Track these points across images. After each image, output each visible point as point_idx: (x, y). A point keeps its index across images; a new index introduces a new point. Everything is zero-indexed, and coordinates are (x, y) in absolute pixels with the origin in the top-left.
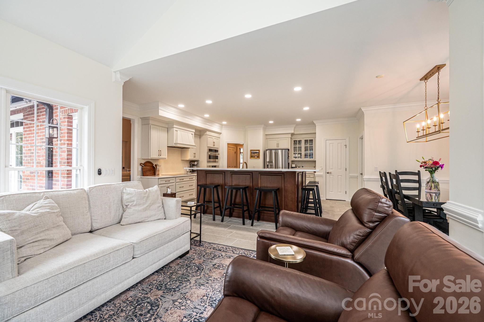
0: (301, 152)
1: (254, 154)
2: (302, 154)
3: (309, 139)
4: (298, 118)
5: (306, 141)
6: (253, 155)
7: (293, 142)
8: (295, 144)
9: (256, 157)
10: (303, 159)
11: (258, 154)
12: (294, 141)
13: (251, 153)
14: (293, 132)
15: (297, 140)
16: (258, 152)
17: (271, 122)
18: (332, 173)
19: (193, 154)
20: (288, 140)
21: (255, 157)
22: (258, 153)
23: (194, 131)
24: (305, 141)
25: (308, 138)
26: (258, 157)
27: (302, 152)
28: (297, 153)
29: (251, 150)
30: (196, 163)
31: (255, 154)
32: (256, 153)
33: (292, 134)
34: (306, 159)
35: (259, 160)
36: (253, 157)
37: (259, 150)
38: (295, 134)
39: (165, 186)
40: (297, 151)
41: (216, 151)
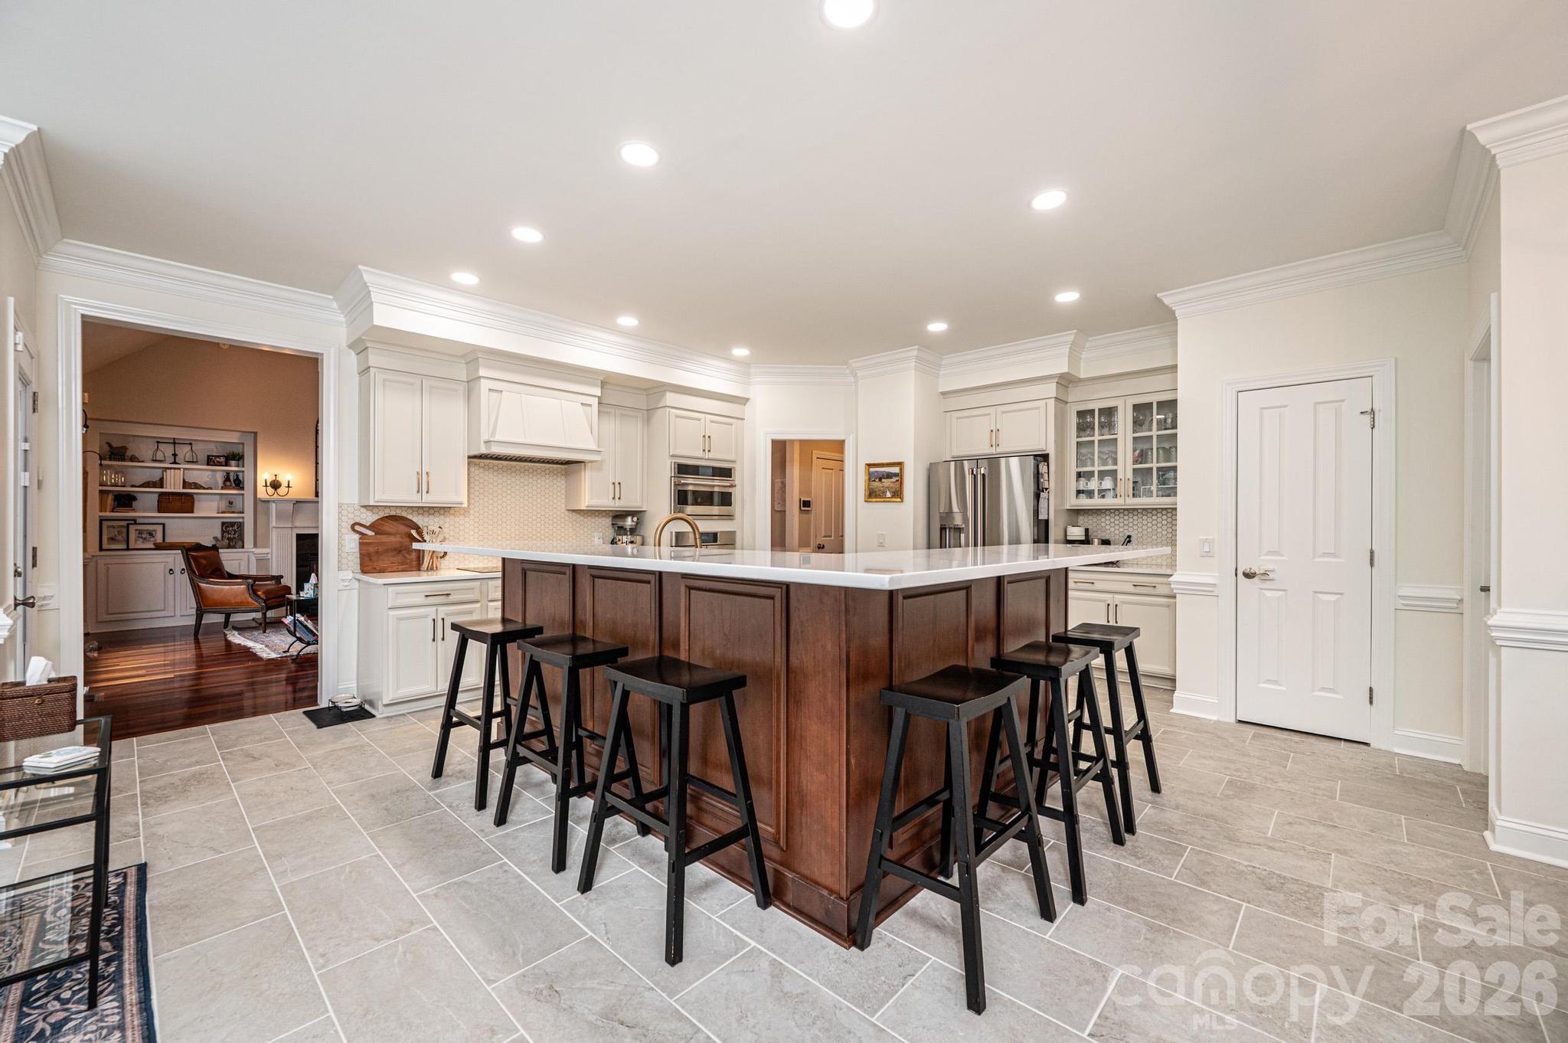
0: (1114, 468)
1: (880, 480)
2: (1120, 475)
3: (1154, 399)
4: (1065, 285)
5: (1141, 411)
6: (876, 484)
7: (1073, 420)
8: (1084, 430)
9: (889, 494)
10: (1125, 500)
11: (894, 479)
12: (1081, 414)
13: (871, 478)
14: (1063, 368)
15: (1096, 406)
16: (896, 470)
17: (937, 327)
18: (1271, 576)
19: (611, 487)
20: (1043, 410)
21: (884, 493)
22: (896, 475)
23: (598, 392)
24: (1137, 408)
25: (1152, 391)
26: (898, 494)
27: (1120, 468)
28: (1091, 474)
29: (869, 465)
30: (629, 522)
31: (887, 482)
32: (889, 476)
33: (1066, 381)
34: (1142, 501)
35: (902, 505)
36: (876, 497)
37: (900, 464)
38: (1080, 380)
39: (426, 616)
40: (1093, 465)
41: (726, 473)
